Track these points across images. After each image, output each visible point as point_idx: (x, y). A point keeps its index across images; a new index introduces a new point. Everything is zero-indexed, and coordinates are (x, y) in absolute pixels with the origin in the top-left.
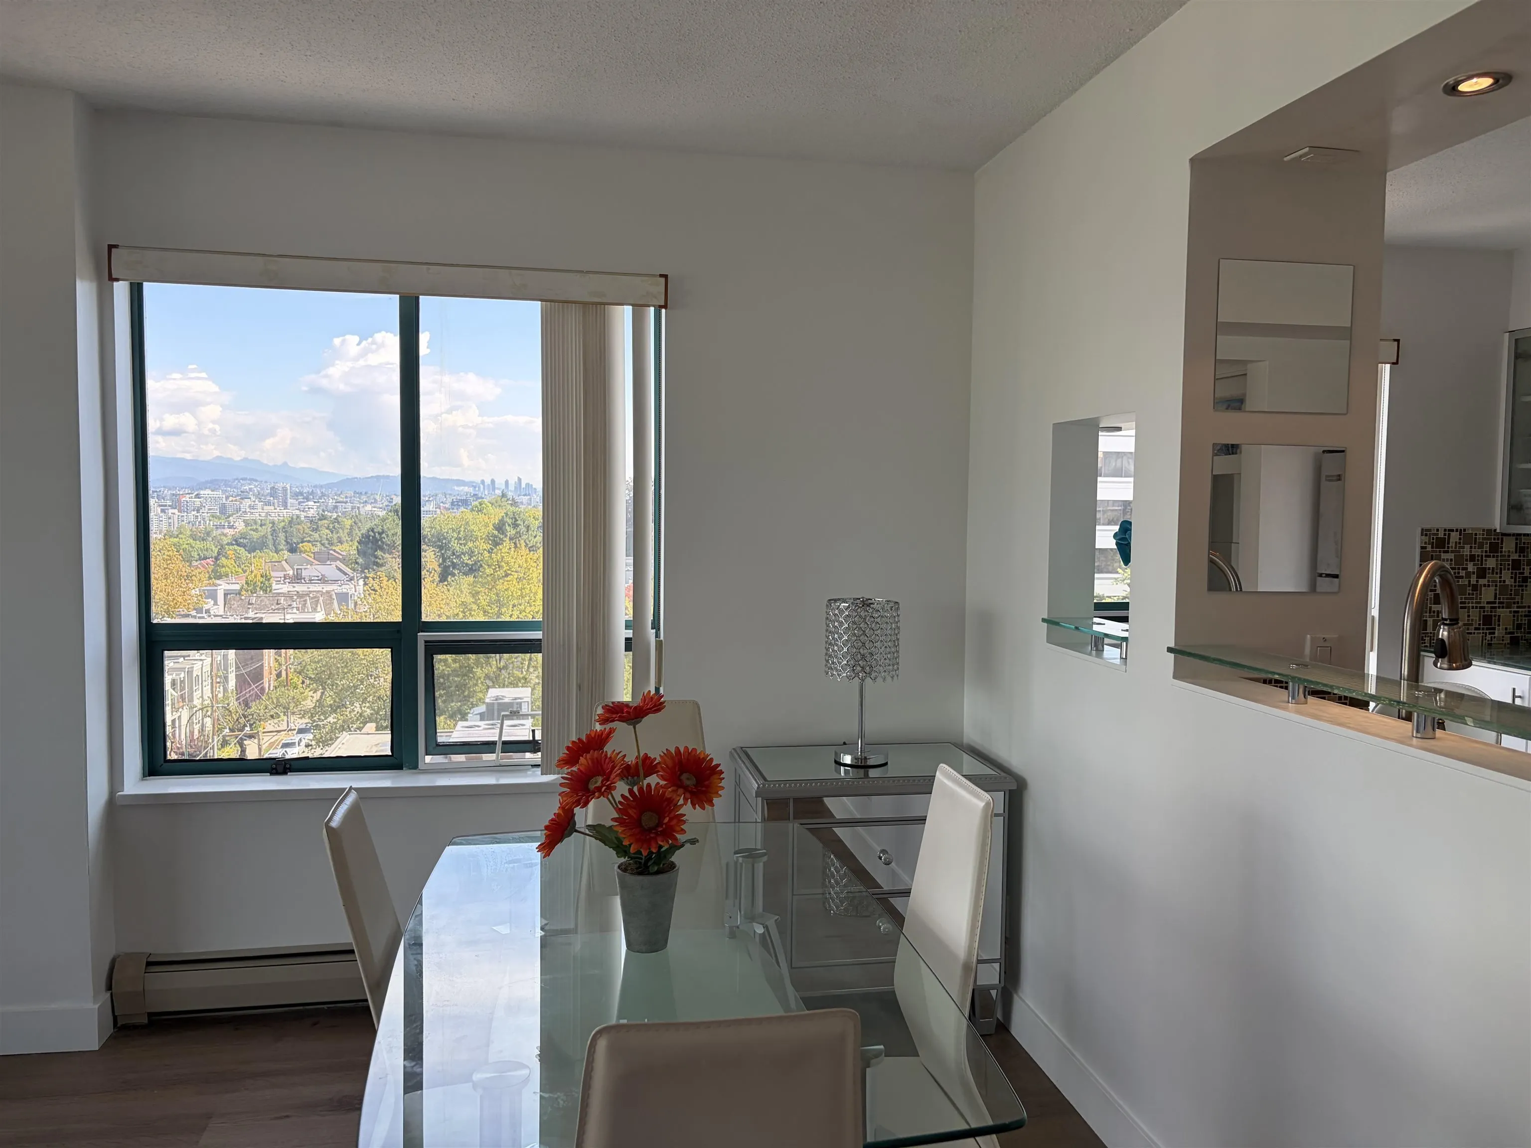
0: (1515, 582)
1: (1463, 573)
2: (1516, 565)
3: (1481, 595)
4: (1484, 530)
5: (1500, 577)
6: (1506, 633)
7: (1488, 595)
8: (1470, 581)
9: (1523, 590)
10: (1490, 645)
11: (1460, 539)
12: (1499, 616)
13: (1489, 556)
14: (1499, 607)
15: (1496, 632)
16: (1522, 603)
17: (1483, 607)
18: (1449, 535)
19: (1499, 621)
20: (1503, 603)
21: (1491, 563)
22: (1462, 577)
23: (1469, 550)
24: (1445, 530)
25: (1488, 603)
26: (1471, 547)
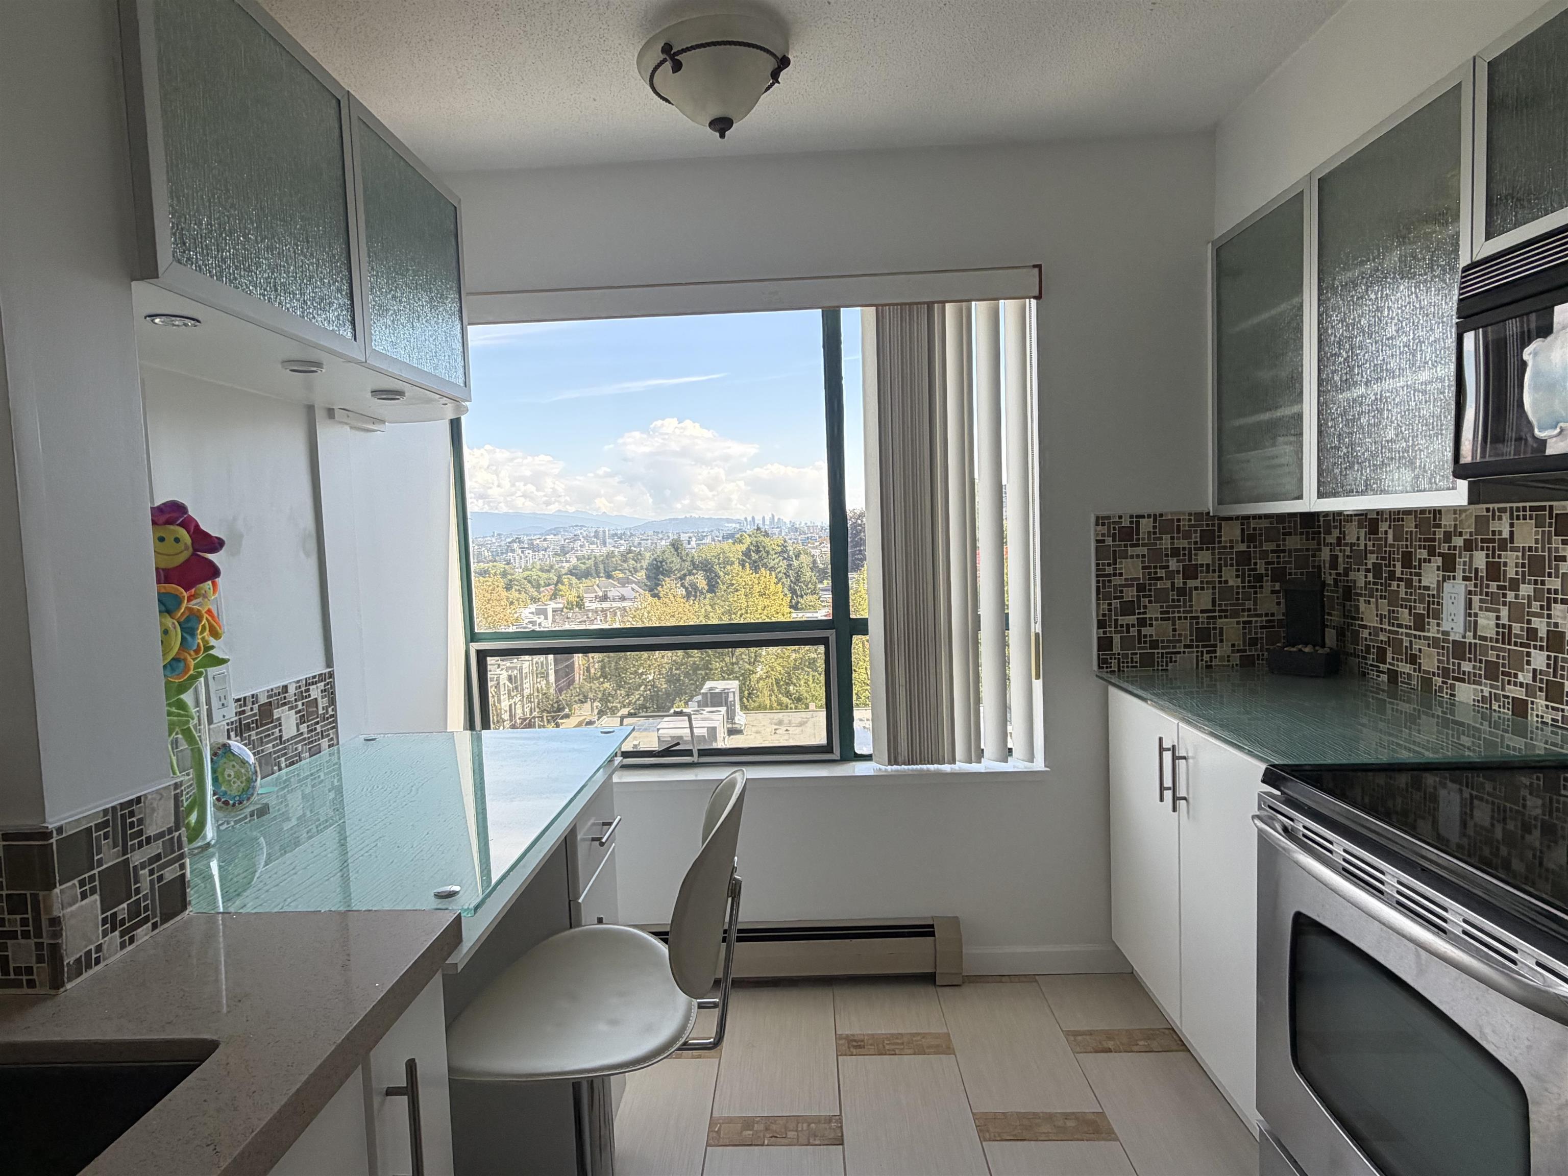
0: (1243, 582)
1: (1161, 573)
2: (1244, 559)
3: (1191, 601)
4: (1190, 514)
5: (1220, 577)
6: (1233, 652)
7: (1202, 600)
8: (1173, 584)
9: (1255, 593)
10: (1209, 667)
11: (1155, 527)
12: (1221, 629)
13: (1202, 549)
14: (1220, 617)
15: (1218, 649)
16: (1255, 610)
17: (1198, 618)
18: (1138, 523)
19: (1221, 634)
20: (1226, 611)
21: (1204, 558)
22: (1161, 578)
23: (1169, 541)
24: (1131, 517)
25: (1202, 611)
26: (1172, 538)
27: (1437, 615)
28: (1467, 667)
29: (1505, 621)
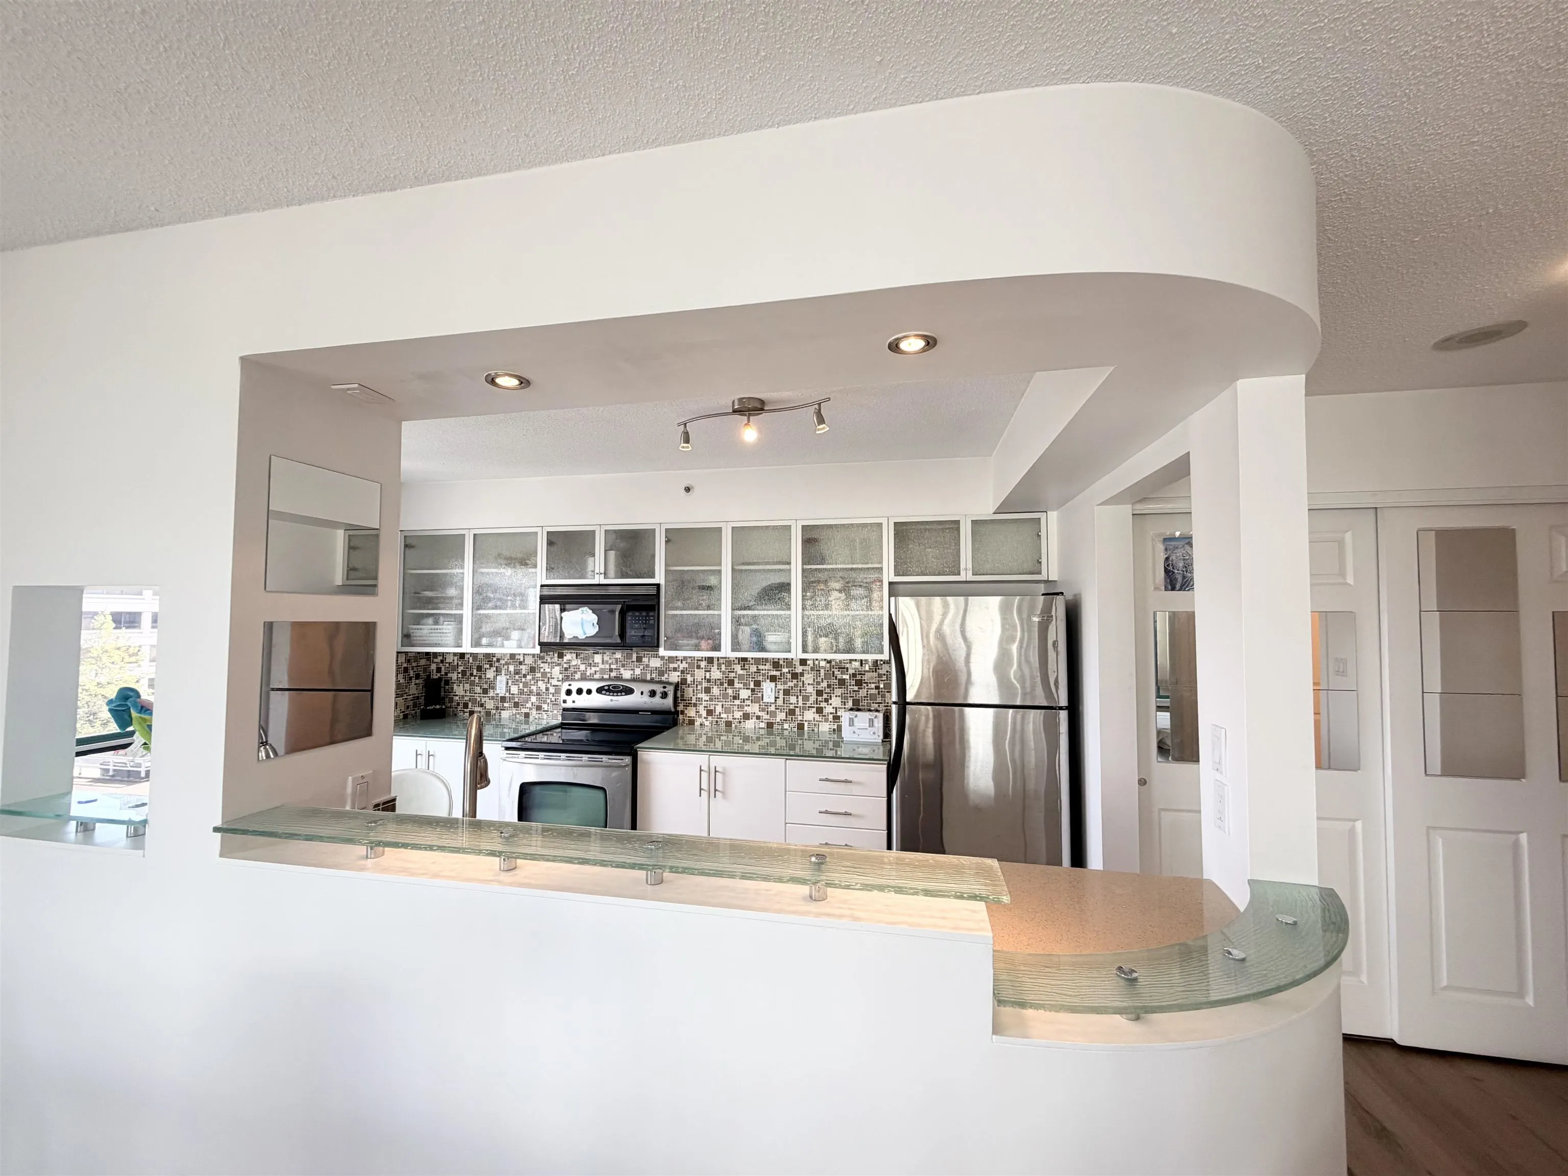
16: (409, 692)
27: (494, 688)
28: (506, 705)
29: (521, 687)
